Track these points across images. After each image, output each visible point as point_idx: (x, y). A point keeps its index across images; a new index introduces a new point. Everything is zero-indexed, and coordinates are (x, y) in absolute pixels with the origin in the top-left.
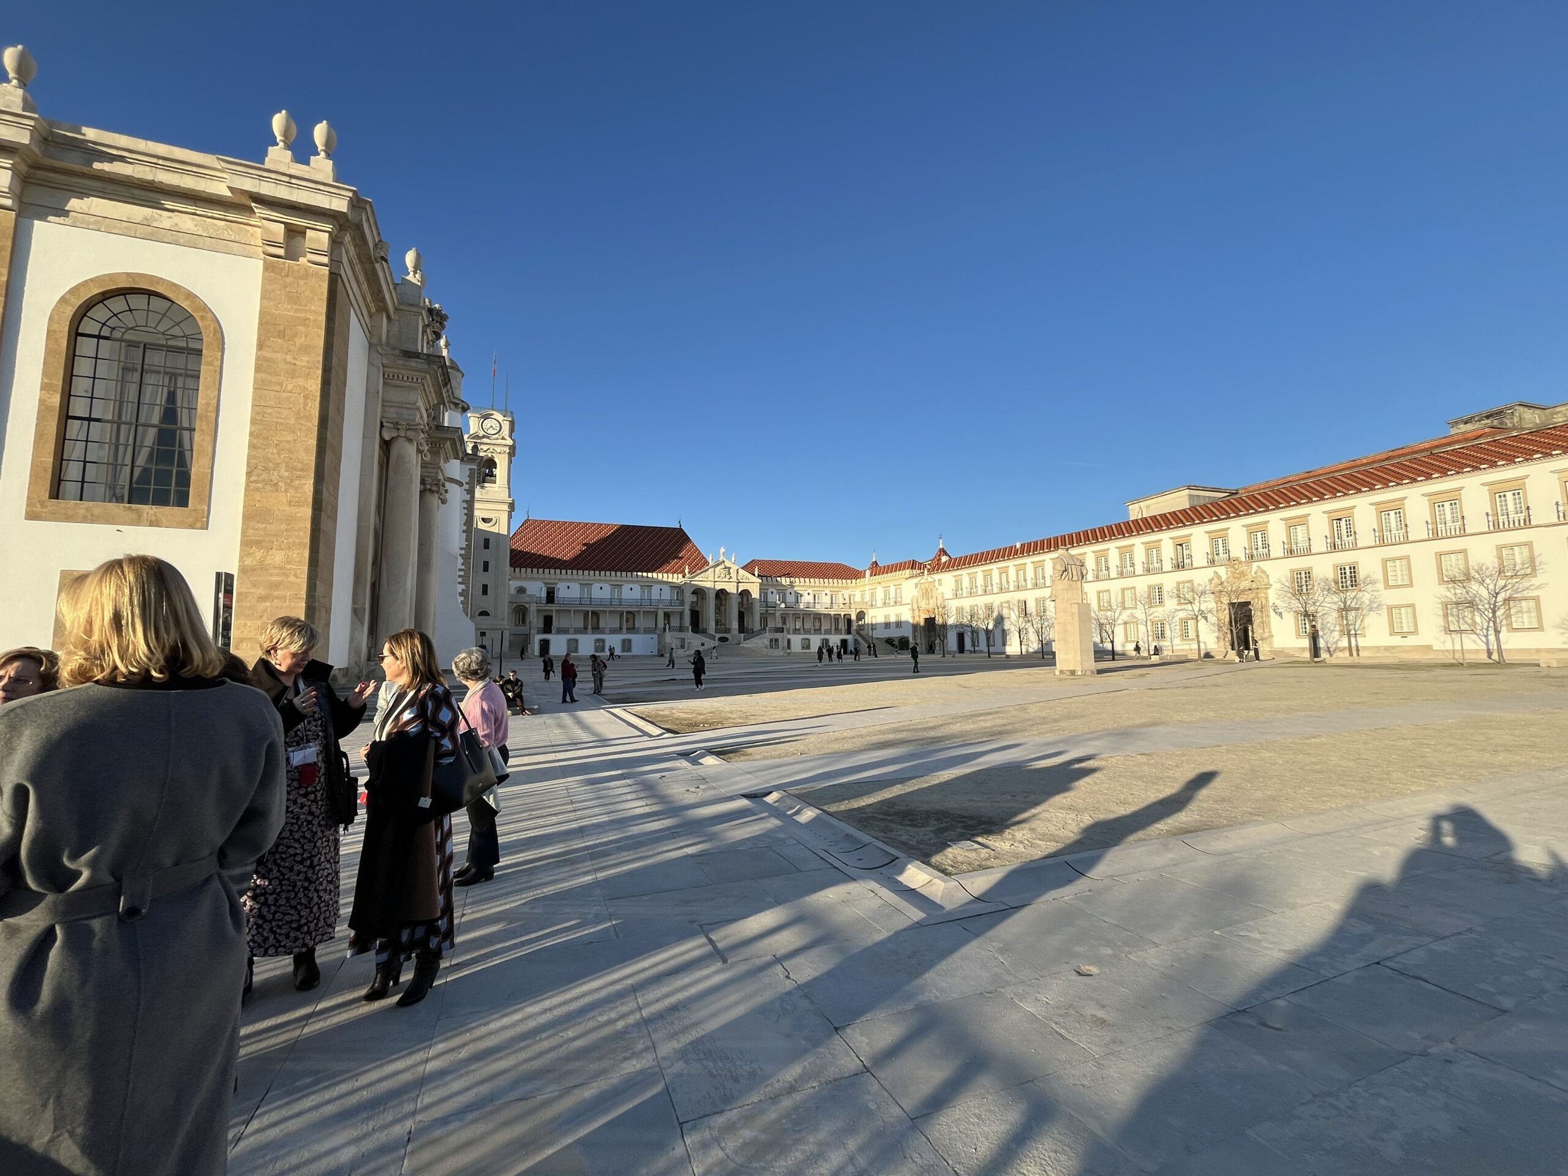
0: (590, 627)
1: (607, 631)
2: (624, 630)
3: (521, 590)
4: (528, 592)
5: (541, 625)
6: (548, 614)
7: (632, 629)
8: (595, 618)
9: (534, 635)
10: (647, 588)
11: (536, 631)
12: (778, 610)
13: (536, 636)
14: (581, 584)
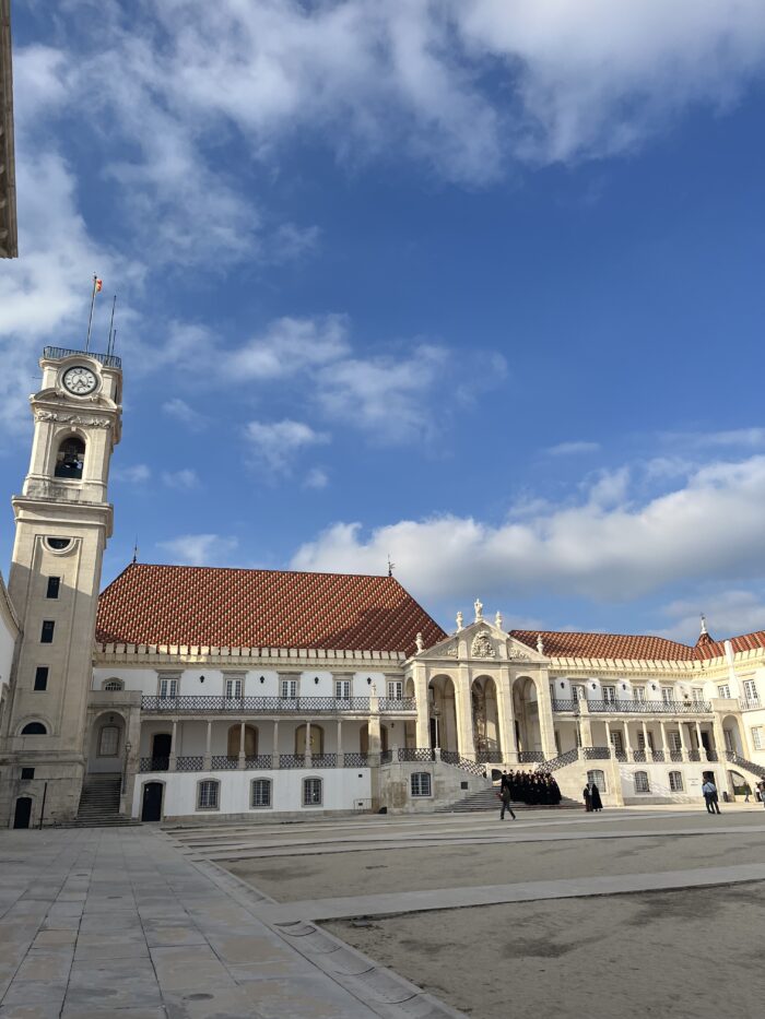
0: (242, 754)
1: (276, 762)
2: (308, 761)
3: (115, 685)
4: (127, 687)
5: (148, 753)
6: (162, 730)
7: (320, 759)
8: (249, 736)
9: (133, 775)
10: (344, 678)
11: (137, 766)
12: (585, 716)
13: (137, 775)
14: (225, 673)
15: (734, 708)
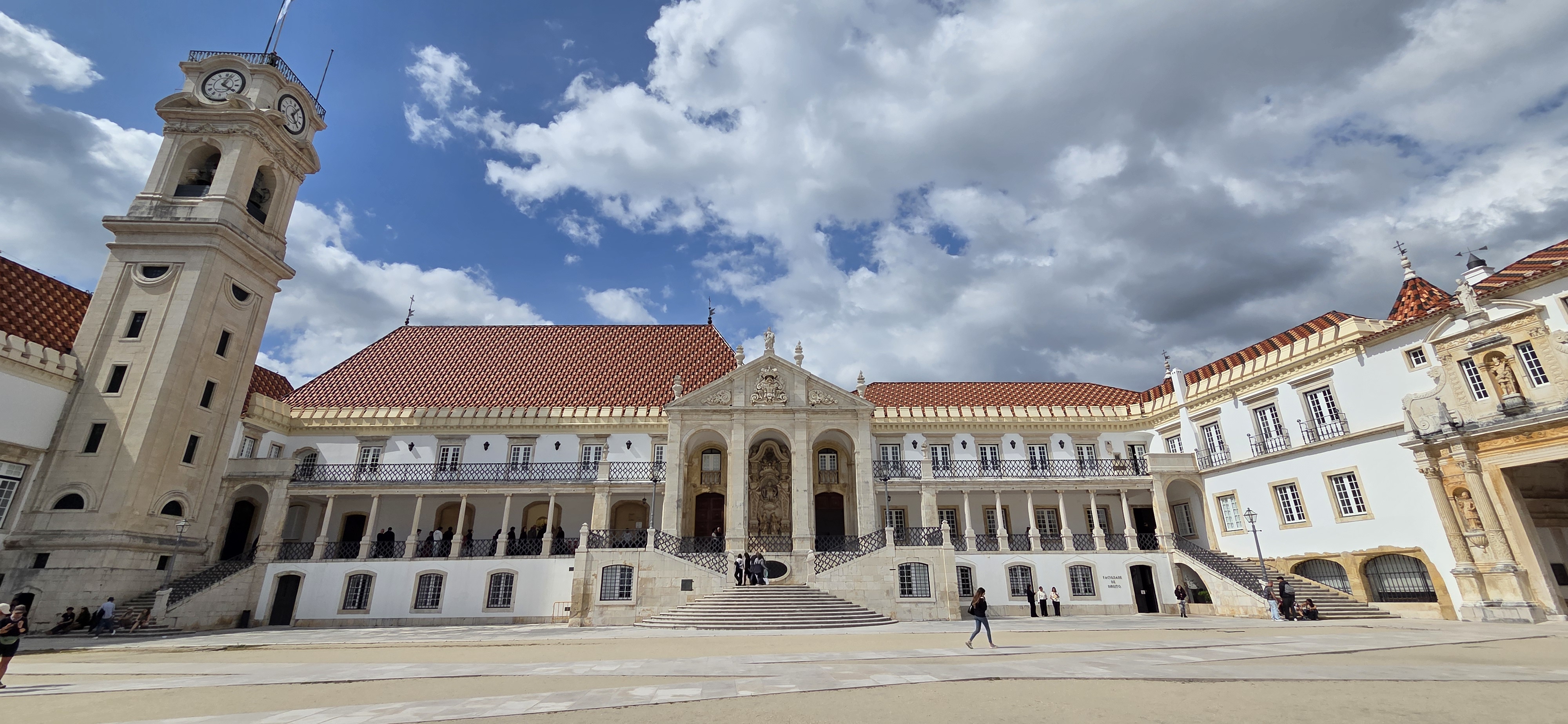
9: (265, 564)
10: (595, 441)
11: (273, 553)
12: (927, 484)
13: (270, 565)
14: (440, 438)
15: (1187, 467)
